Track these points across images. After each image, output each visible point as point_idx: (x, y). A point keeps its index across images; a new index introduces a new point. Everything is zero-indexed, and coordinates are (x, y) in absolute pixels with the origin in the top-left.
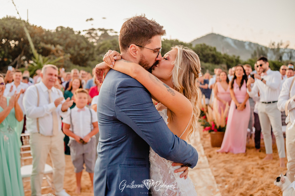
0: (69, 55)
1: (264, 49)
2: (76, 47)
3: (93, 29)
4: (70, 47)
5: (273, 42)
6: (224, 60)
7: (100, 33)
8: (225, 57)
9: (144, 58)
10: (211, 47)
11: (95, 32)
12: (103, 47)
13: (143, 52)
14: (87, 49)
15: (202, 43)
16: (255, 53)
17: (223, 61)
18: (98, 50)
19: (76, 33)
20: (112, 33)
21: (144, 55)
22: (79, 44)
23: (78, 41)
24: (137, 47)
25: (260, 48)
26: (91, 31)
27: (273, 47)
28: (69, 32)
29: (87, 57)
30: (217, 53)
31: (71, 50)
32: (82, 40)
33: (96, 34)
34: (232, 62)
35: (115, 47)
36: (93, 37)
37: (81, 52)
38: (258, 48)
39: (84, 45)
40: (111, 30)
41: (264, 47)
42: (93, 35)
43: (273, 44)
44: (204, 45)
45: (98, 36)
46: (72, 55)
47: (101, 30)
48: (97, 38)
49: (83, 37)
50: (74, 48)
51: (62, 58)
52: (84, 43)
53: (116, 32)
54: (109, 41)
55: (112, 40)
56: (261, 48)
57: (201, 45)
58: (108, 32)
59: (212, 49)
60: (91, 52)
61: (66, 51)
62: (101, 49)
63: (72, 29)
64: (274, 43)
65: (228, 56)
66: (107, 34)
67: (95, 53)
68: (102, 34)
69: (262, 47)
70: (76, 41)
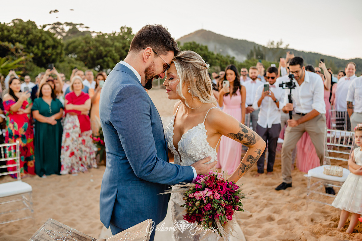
0: (32, 55)
1: (261, 49)
2: (41, 45)
3: (59, 24)
4: (33, 46)
5: (271, 41)
6: (217, 61)
7: (67, 28)
8: (219, 58)
9: (154, 66)
10: (202, 46)
11: (61, 26)
12: (73, 45)
13: (156, 59)
14: (54, 47)
15: (191, 41)
16: (252, 53)
17: (215, 62)
18: (67, 49)
19: (39, 28)
20: (83, 28)
21: (155, 64)
22: (44, 42)
23: (43, 38)
24: (153, 52)
25: (257, 48)
26: (56, 26)
27: (272, 47)
28: (30, 26)
29: (53, 57)
30: (209, 53)
31: (35, 49)
32: (48, 37)
33: (62, 29)
34: (227, 63)
35: (88, 45)
36: (59, 33)
37: (46, 52)
38: (255, 47)
39: (50, 42)
40: (81, 24)
41: (261, 46)
42: (58, 30)
43: (272, 44)
44: (194, 43)
45: (64, 32)
46: (36, 55)
47: (68, 24)
48: (64, 34)
49: (48, 32)
50: (38, 46)
51: (23, 58)
52: (50, 39)
53: (87, 27)
54: (80, 38)
55: (84, 37)
56: (259, 48)
57: (190, 44)
58: (78, 27)
59: (204, 48)
60: (59, 51)
61: (27, 50)
62: (70, 48)
63: (34, 22)
64: (273, 42)
65: (221, 57)
66: (77, 29)
67: (64, 52)
68: (70, 30)
69: (259, 46)
70: (40, 38)
